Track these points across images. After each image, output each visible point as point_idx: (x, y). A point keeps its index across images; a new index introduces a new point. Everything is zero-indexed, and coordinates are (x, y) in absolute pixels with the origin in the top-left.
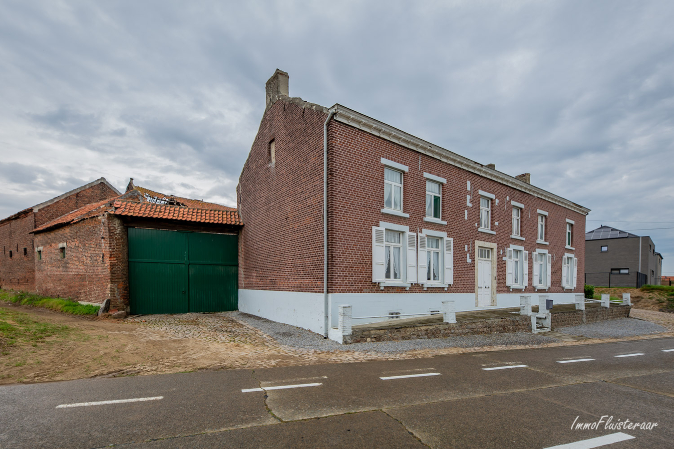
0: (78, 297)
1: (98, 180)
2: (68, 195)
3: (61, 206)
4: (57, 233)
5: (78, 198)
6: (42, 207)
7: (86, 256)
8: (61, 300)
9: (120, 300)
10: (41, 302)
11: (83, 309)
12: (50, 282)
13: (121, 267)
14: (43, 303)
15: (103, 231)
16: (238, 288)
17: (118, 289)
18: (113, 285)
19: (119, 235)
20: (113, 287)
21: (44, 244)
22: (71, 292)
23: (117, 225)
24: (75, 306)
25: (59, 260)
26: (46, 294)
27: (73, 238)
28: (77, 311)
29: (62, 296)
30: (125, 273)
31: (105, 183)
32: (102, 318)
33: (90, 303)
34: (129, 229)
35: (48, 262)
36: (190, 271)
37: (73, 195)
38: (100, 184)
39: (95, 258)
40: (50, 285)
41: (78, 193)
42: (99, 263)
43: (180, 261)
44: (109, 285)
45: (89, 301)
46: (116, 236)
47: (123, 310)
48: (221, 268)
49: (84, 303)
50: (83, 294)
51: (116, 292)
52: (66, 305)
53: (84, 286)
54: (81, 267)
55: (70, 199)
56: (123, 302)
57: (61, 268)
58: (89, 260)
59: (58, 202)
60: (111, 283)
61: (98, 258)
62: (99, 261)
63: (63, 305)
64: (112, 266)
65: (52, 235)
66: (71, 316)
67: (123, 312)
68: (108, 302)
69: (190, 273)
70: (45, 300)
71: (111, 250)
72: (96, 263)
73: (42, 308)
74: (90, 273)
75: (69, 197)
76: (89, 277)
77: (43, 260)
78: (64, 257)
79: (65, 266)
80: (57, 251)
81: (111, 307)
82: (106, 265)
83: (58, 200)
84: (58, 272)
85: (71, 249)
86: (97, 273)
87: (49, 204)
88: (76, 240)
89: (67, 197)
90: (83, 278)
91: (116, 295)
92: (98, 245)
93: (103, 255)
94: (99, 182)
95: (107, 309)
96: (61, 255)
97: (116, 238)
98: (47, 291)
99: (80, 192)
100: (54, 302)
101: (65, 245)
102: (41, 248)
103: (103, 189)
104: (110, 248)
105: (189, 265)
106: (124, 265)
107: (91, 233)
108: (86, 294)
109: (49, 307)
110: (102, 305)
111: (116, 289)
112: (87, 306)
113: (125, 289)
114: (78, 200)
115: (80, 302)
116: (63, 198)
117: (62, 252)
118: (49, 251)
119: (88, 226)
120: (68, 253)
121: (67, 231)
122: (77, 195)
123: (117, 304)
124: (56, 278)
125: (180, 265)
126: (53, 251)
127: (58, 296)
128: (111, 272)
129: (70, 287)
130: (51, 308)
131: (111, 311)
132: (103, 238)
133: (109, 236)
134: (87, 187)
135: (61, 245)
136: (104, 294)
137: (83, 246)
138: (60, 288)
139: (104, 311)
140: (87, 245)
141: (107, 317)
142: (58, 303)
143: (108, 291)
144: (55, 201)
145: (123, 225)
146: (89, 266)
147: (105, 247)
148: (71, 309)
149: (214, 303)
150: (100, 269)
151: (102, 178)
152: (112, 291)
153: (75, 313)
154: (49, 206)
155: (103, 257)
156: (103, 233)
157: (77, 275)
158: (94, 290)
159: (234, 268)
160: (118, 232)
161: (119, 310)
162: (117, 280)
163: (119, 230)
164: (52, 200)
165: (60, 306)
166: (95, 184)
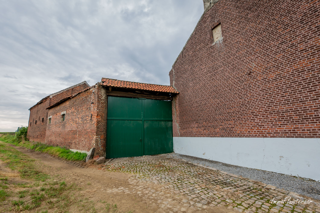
0: (70, 146)
1: (83, 82)
2: (68, 89)
3: (64, 95)
4: (61, 106)
5: (73, 91)
6: (55, 95)
7: (78, 118)
8: (59, 148)
9: (101, 148)
10: (46, 150)
11: (74, 156)
12: (53, 136)
13: (103, 123)
14: (48, 150)
15: (93, 98)
16: (172, 136)
17: (100, 139)
18: (97, 137)
19: (104, 101)
20: (97, 139)
21: (53, 114)
22: (66, 143)
23: (103, 93)
24: (68, 153)
25: (60, 122)
26: (51, 144)
27: (70, 107)
28: (69, 157)
29: (59, 145)
30: (105, 128)
31: (86, 84)
32: (89, 164)
33: (79, 151)
34: (109, 97)
35: (54, 124)
36: (145, 125)
37: (70, 89)
38: (84, 84)
39: (85, 118)
40: (53, 138)
41: (73, 89)
42: (88, 121)
43: (139, 119)
44: (95, 137)
45: (77, 149)
46: (102, 101)
47: (103, 156)
48: (163, 123)
49: (75, 151)
50: (73, 144)
51: (99, 142)
52: (62, 153)
53: (75, 138)
54: (74, 125)
55: (69, 91)
56: (103, 150)
57: (61, 127)
58: (80, 120)
59: (63, 93)
60: (97, 135)
61: (87, 118)
62: (88, 120)
63: (60, 152)
64: (98, 122)
65: (58, 108)
66: (65, 162)
67: (103, 157)
68: (94, 150)
69: (145, 127)
70: (49, 148)
71: (98, 111)
72: (86, 122)
73: (46, 154)
74: (80, 128)
75: (69, 90)
76: (79, 132)
77: (51, 123)
78: (64, 120)
79: (64, 126)
80: (60, 117)
81: (95, 154)
82: (93, 122)
83: (63, 92)
84: (58, 130)
85: (69, 114)
86: (85, 128)
87: (58, 93)
88: (72, 108)
89: (68, 90)
90: (74, 132)
91: (99, 145)
92: (89, 109)
93: (92, 115)
94: (84, 83)
95: (92, 156)
96: (62, 119)
97: (102, 102)
98: (51, 142)
99: (74, 88)
100: (54, 149)
101: (65, 112)
102: (51, 117)
103: (85, 86)
104: (97, 110)
105: (144, 121)
106: (105, 121)
107: (84, 102)
108: (76, 144)
109: (51, 153)
110: (89, 153)
111: (99, 140)
112: (77, 153)
113: (104, 140)
114: (72, 92)
115: (71, 150)
116: (66, 91)
117: (63, 117)
118: (55, 117)
119: (82, 97)
120: (66, 117)
121: (67, 103)
122: (72, 89)
123: (99, 152)
124: (57, 133)
125: (139, 121)
126: (57, 117)
127: (57, 146)
128: (97, 127)
129: (65, 139)
130: (52, 155)
131: (95, 157)
132: (93, 103)
133: (98, 101)
134: (78, 85)
135: (62, 113)
136: (90, 144)
137: (77, 111)
138: (59, 140)
139: (90, 158)
140: (80, 110)
141: (93, 164)
142: (57, 150)
143: (94, 142)
144: (61, 92)
145: (106, 94)
146: (80, 124)
147: (94, 109)
148: (65, 155)
149: (159, 148)
150: (88, 125)
151: (85, 81)
152: (97, 141)
153: (68, 159)
154: (58, 95)
155: (91, 117)
156: (93, 99)
157: (71, 131)
158: (82, 141)
159: (170, 123)
160: (103, 98)
161: (100, 156)
162: (100, 133)
163: (104, 97)
164: (60, 92)
165: (58, 153)
166: (81, 84)
